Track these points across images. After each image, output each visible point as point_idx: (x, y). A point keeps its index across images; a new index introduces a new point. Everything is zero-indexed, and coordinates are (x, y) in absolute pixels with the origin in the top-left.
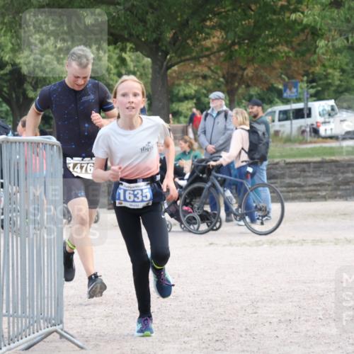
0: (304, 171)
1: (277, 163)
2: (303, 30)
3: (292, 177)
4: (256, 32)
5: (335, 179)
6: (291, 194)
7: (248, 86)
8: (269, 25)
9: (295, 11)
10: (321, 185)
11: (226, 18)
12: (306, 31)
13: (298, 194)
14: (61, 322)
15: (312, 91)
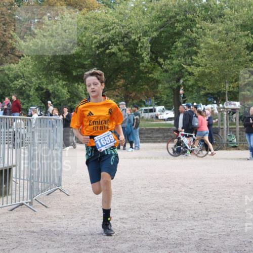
0: (152, 132)
1: (143, 129)
4: (136, 80)
5: (164, 135)
6: (147, 140)
7: (133, 100)
8: (141, 78)
9: (150, 73)
10: (158, 137)
11: (126, 74)
12: (155, 81)
13: (150, 140)
14: (61, 185)
15: (156, 102)
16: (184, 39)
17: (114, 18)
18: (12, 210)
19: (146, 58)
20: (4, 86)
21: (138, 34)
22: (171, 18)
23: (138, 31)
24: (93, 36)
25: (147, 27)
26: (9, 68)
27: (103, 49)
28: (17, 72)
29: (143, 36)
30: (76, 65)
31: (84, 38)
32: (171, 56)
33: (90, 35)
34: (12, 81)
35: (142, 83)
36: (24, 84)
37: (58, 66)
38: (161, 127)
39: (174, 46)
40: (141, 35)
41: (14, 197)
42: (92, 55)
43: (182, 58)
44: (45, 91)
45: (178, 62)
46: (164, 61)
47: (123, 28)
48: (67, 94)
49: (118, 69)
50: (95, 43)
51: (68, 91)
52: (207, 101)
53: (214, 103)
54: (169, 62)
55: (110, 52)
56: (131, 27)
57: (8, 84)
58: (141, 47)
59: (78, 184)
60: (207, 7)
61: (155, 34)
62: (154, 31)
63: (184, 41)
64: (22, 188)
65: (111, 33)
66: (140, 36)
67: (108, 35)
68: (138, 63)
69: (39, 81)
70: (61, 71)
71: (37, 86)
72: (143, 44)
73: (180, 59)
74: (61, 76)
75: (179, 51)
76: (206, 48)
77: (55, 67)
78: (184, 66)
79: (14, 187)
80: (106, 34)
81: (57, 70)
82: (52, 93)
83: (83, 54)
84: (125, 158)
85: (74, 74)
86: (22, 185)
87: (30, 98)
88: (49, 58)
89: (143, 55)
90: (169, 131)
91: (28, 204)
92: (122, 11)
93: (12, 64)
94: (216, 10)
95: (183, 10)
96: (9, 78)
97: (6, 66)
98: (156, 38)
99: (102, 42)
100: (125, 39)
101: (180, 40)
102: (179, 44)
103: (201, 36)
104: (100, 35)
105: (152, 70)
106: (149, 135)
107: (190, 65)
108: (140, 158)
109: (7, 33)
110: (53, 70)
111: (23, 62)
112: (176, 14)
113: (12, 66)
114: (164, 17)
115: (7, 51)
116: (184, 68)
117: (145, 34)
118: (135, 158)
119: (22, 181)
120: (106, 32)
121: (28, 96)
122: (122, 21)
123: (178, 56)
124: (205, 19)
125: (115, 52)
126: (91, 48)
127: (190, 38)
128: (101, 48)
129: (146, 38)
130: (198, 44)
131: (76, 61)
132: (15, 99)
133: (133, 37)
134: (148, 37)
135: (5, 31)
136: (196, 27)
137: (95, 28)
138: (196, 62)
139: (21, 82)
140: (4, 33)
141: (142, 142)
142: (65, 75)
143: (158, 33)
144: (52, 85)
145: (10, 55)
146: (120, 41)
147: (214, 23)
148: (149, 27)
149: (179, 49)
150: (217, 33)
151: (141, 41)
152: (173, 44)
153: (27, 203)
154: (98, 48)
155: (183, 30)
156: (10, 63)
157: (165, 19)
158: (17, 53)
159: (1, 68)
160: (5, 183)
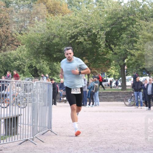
0: (107, 94)
1: (101, 92)
2: (107, 60)
3: (104, 96)
4: (96, 60)
6: (104, 100)
8: (99, 59)
9: (106, 55)
10: (111, 98)
11: (89, 56)
12: (108, 60)
13: (106, 100)
14: (51, 128)
15: (108, 75)
16: (128, 32)
17: (81, 19)
18: (20, 144)
19: (102, 45)
20: (7, 65)
21: (97, 29)
22: (119, 18)
23: (97, 27)
24: (67, 31)
25: (103, 25)
26: (10, 53)
27: (74, 39)
28: (16, 56)
29: (100, 31)
30: (56, 50)
31: (61, 33)
32: (119, 44)
33: (65, 30)
34: (12, 62)
35: (99, 62)
36: (21, 63)
37: (44, 51)
38: (113, 91)
39: (121, 37)
40: (99, 29)
42: (67, 44)
43: (127, 45)
44: (34, 68)
45: (123, 47)
46: (115, 47)
47: (87, 26)
48: (49, 70)
49: (84, 52)
50: (69, 35)
51: (50, 68)
52: (142, 74)
53: (147, 76)
54: (118, 48)
55: (78, 42)
56: (92, 25)
57: (10, 64)
58: (99, 38)
59: (62, 127)
60: (143, 11)
61: (108, 29)
62: (107, 27)
63: (128, 34)
64: (24, 130)
65: (79, 28)
66: (98, 31)
67: (77, 30)
68: (97, 48)
69: (30, 62)
70: (46, 54)
71: (29, 65)
72: (101, 36)
73: (125, 45)
74: (46, 58)
75: (125, 40)
76: (142, 38)
77: (42, 51)
78: (128, 50)
80: (76, 29)
81: (43, 54)
82: (39, 69)
83: (60, 43)
84: (90, 112)
85: (55, 56)
87: (24, 73)
88: (38, 46)
89: (100, 43)
90: (118, 93)
92: (86, 15)
93: (12, 51)
94: (149, 13)
95: (127, 13)
96: (10, 60)
97: (8, 52)
98: (109, 32)
99: (73, 35)
100: (88, 33)
101: (125, 33)
102: (124, 36)
103: (139, 30)
104: (72, 30)
105: (106, 53)
106: (105, 97)
107: (132, 50)
108: (100, 111)
109: (9, 30)
110: (40, 54)
111: (19, 49)
112: (122, 16)
113: (13, 52)
114: (115, 18)
115: (9, 42)
116: (127, 52)
117: (102, 29)
118: (96, 111)
120: (75, 28)
121: (23, 72)
122: (86, 21)
123: (124, 44)
124: (142, 19)
125: (82, 41)
126: (66, 39)
127: (131, 32)
128: (73, 39)
129: (103, 32)
130: (137, 36)
131: (55, 47)
132: (16, 73)
133: (94, 31)
134: (104, 32)
136: (136, 24)
137: (68, 26)
138: (136, 48)
139: (18, 63)
140: (7, 30)
141: (100, 101)
142: (48, 57)
143: (110, 29)
144: (39, 64)
145: (10, 44)
146: (85, 34)
147: (148, 21)
148: (104, 24)
149: (124, 39)
150: (150, 28)
151: (99, 33)
152: (120, 36)
153: (30, 139)
154: (70, 39)
155: (127, 26)
156: (11, 50)
157: (115, 19)
158: (16, 43)
159: (5, 53)
160: (14, 126)
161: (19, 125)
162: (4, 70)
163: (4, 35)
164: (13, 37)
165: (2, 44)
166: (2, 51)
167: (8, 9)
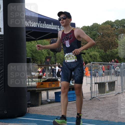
18: (116, 95)
34: (115, 55)
41: (116, 91)
57: (114, 56)
64: (119, 89)
79: (116, 88)
86: (119, 87)
91: (121, 93)
109: (113, 39)
115: (113, 45)
119: (119, 86)
135: (112, 38)
156: (114, 49)
158: (116, 45)
159: (111, 50)
160: (113, 86)
161: (116, 86)
162: (111, 59)
163: (111, 42)
164: (115, 42)
165: (109, 46)
166: (110, 50)
167: (112, 29)
